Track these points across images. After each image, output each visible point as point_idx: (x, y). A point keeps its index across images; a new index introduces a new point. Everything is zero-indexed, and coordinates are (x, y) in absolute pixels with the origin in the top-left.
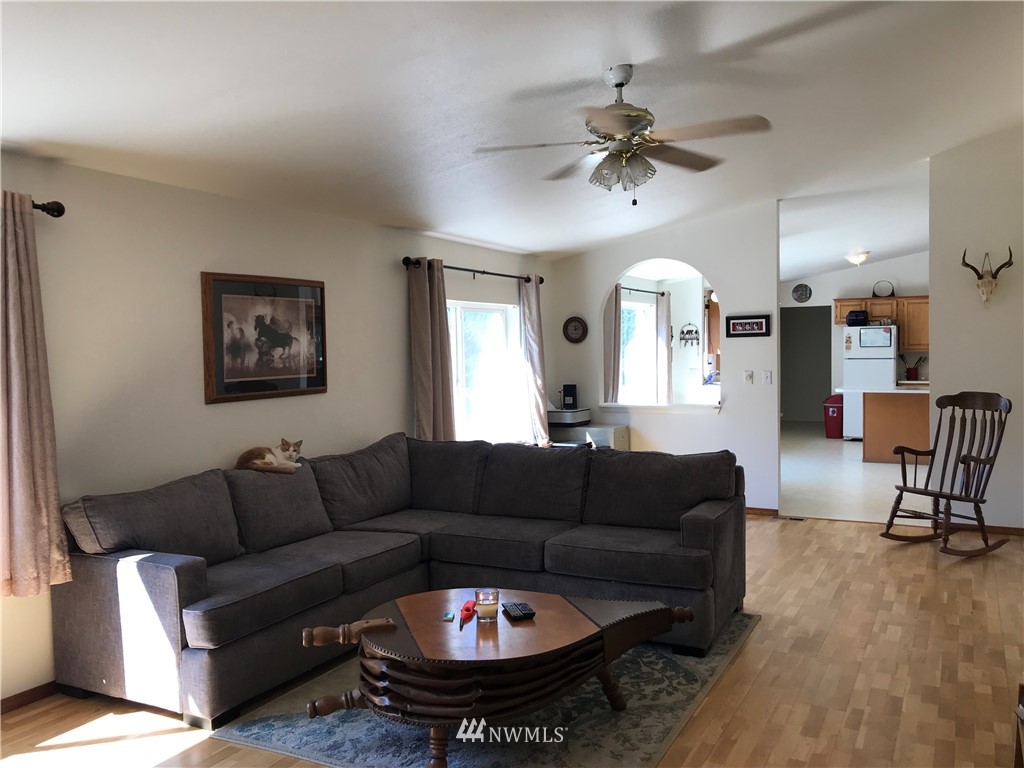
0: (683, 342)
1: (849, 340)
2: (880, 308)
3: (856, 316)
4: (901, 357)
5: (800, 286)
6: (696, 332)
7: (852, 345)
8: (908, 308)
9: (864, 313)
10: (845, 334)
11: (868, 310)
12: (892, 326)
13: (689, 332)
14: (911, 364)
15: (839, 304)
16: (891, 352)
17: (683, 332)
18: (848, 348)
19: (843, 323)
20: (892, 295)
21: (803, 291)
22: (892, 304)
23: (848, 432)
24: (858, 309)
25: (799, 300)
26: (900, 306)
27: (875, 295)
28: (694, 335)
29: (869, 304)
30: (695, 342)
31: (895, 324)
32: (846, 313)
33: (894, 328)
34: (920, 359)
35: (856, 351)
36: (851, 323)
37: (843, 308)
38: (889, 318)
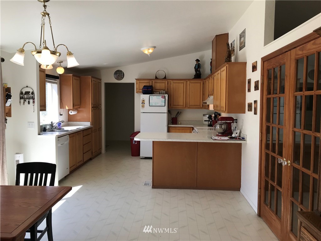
0: (22, 100)
1: (143, 102)
2: (159, 85)
3: (147, 89)
4: (169, 112)
5: (118, 71)
6: (33, 93)
7: (145, 105)
8: (173, 85)
9: (151, 87)
10: (141, 99)
11: (153, 86)
12: (166, 95)
13: (27, 93)
14: (174, 115)
15: (138, 82)
16: (165, 109)
17: (22, 93)
18: (143, 107)
19: (140, 92)
20: (165, 78)
21: (119, 74)
22: (165, 83)
23: (143, 153)
24: (148, 84)
25: (118, 79)
26: (169, 83)
27: (156, 78)
28: (31, 95)
29: (154, 82)
30: (31, 101)
31: (167, 94)
32: (142, 87)
33: (166, 96)
34: (178, 113)
35: (147, 108)
36: (145, 93)
37: (140, 84)
38: (164, 90)
